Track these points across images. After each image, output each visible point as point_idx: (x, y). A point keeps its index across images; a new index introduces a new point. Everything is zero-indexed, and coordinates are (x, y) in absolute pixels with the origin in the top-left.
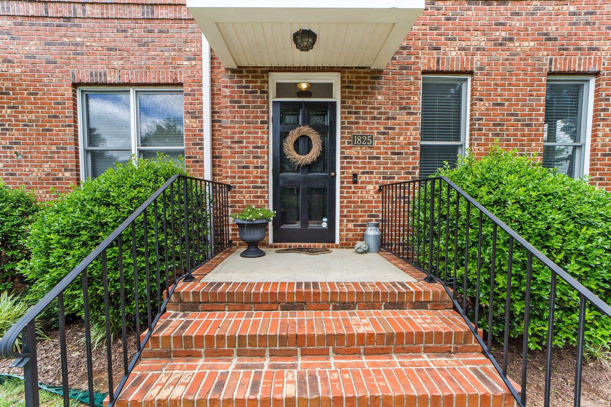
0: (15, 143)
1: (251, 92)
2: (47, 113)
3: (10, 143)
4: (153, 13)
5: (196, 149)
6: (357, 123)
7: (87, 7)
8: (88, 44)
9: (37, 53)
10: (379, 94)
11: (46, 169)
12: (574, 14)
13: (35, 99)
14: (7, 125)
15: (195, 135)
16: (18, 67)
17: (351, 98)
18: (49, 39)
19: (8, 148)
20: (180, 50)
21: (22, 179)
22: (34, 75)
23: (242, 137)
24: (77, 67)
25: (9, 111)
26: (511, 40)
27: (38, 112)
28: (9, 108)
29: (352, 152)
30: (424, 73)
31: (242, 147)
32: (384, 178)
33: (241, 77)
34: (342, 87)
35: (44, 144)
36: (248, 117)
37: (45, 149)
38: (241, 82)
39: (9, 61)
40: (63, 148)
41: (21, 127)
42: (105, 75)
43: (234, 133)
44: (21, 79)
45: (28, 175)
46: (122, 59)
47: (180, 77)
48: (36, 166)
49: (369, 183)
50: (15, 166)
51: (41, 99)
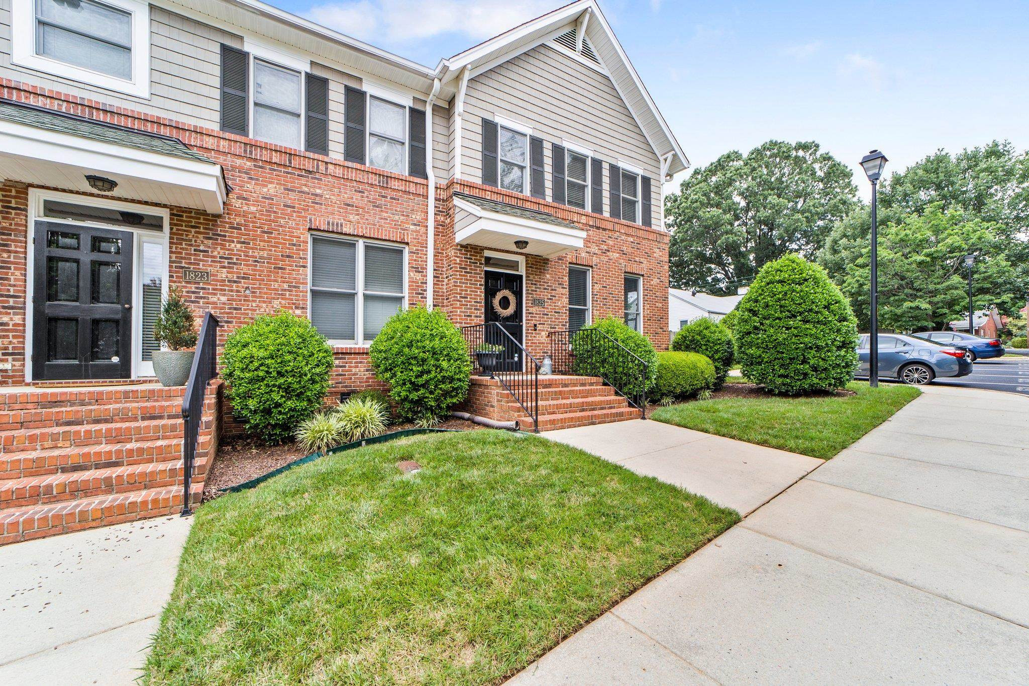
0: (243, 278)
1: (473, 263)
2: (280, 252)
3: (238, 277)
4: (387, 183)
5: (418, 297)
6: (536, 291)
7: (330, 166)
8: (328, 197)
9: (276, 196)
10: (548, 273)
11: (275, 306)
12: (632, 242)
13: (268, 237)
14: (235, 260)
15: (418, 286)
16: (254, 205)
17: (532, 274)
18: (289, 185)
19: (235, 282)
20: (408, 216)
21: (247, 314)
22: (270, 216)
23: (467, 294)
24: (315, 215)
25: (239, 246)
26: (608, 251)
27: (271, 250)
28: (239, 242)
29: (533, 310)
30: (570, 263)
31: (467, 301)
32: (551, 328)
33: (467, 251)
34: (526, 267)
35: (276, 281)
36: (471, 280)
37: (276, 286)
38: (467, 254)
39: (244, 199)
40: (295, 287)
41: (250, 263)
42: (342, 225)
43: (462, 290)
44: (255, 217)
45: (255, 310)
46: (358, 215)
47: (408, 238)
48: (264, 302)
49: (543, 331)
50: (240, 300)
51: (275, 238)
